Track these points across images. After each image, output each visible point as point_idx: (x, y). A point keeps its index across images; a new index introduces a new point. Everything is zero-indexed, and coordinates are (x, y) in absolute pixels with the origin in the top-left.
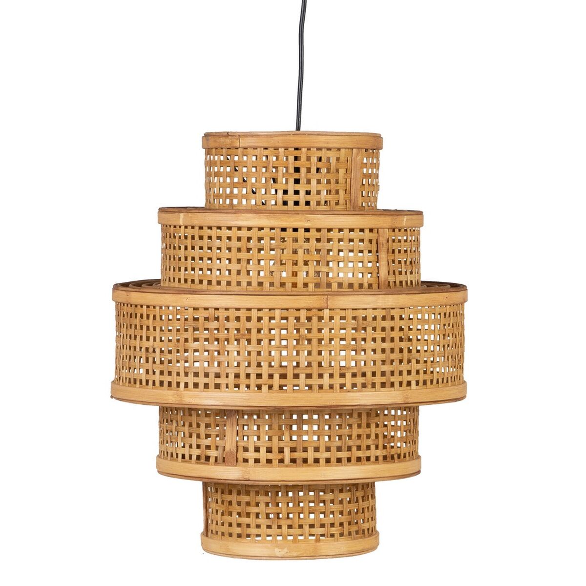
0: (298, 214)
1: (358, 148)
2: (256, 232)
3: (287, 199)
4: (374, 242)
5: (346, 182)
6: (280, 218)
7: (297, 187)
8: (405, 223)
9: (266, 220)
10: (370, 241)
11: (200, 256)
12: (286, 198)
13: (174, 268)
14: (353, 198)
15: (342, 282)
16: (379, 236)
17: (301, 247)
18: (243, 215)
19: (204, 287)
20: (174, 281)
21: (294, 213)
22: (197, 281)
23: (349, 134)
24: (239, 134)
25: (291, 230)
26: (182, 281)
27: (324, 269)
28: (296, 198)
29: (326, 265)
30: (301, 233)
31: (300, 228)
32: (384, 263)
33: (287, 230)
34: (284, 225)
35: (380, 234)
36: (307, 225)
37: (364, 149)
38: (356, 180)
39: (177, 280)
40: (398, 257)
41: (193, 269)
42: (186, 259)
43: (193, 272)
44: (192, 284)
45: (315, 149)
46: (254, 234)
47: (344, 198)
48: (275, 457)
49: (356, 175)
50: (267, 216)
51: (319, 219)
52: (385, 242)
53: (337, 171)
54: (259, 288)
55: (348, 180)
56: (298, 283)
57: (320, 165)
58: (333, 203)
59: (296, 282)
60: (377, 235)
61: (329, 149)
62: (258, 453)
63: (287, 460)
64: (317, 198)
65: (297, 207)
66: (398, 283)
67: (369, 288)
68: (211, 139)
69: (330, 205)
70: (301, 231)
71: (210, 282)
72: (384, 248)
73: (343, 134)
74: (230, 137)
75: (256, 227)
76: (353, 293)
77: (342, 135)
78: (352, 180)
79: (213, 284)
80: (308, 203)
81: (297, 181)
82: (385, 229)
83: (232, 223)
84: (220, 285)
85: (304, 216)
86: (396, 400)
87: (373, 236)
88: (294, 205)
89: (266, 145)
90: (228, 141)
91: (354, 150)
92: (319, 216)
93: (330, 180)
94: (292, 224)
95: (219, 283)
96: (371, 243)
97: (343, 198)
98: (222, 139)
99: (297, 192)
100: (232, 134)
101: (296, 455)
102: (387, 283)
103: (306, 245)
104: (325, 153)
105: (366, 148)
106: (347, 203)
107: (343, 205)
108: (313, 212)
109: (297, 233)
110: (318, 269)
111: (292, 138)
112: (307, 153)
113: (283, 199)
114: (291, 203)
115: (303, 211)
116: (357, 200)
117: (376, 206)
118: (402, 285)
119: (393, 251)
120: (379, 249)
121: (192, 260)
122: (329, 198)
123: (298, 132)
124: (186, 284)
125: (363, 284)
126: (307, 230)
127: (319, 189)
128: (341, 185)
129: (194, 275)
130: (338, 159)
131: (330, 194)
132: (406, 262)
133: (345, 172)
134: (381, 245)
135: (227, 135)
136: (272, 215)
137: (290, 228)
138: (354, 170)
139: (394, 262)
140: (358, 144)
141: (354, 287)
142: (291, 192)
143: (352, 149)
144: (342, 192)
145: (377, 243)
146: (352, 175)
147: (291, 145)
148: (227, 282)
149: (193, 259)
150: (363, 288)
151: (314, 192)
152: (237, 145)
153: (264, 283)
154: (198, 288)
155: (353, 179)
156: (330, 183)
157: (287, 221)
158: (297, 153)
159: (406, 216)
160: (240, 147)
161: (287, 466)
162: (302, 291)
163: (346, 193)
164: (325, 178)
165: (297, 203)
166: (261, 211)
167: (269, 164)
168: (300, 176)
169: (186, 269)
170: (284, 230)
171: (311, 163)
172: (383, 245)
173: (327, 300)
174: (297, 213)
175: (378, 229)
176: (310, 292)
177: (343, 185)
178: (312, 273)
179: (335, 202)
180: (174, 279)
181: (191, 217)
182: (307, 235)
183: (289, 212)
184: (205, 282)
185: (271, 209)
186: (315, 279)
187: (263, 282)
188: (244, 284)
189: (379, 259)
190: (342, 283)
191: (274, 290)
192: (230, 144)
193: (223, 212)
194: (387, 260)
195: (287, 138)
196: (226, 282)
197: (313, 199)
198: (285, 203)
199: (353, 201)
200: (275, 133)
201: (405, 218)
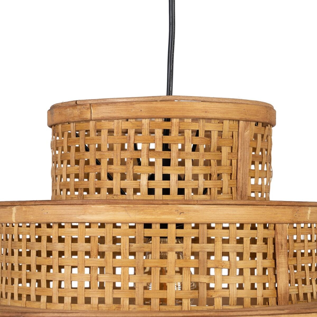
0: (168, 204)
1: (246, 121)
2: (110, 230)
3: (154, 186)
4: (270, 241)
5: (231, 165)
6: (143, 210)
7: (167, 170)
8: (309, 216)
9: (124, 213)
10: (265, 240)
11: (38, 264)
12: (153, 184)
13: (6, 280)
14: (241, 185)
15: (228, 296)
16: (276, 234)
17: (171, 250)
18: (93, 206)
19: (42, 305)
20: (6, 298)
21: (161, 202)
22: (33, 298)
23: (234, 101)
24: (90, 102)
25: (158, 226)
26: (16, 297)
27: (203, 279)
28: (165, 184)
29: (206, 274)
30: (172, 231)
31: (170, 223)
32: (284, 269)
33: (153, 226)
34: (148, 219)
35: (278, 231)
36: (180, 219)
37: (253, 121)
38: (244, 161)
39: (9, 295)
40: (302, 262)
41: (29, 281)
42: (20, 268)
43: (28, 285)
44: (27, 302)
45: (190, 120)
46: (108, 232)
47: (229, 185)
49: (244, 155)
50: (125, 207)
51: (195, 211)
52: (284, 242)
53: (219, 149)
54: (115, 306)
55: (234, 162)
56: (168, 298)
57: (197, 141)
58: (215, 191)
59: (165, 297)
60: (273, 232)
61: (209, 120)
64: (194, 184)
65: (166, 197)
66: (301, 296)
67: (265, 304)
68: (56, 111)
69: (210, 194)
70: (172, 227)
71: (49, 299)
72: (283, 250)
73: (226, 101)
74: (78, 107)
75: (110, 223)
76: (244, 313)
78: (239, 161)
79: (53, 301)
80: (181, 191)
81: (167, 162)
82: (285, 225)
83: (78, 217)
84: (63, 303)
85: (174, 207)
87: (269, 234)
88: (163, 194)
89: (125, 115)
90: (76, 112)
91: (241, 122)
92: (196, 207)
93: (210, 160)
94: (159, 217)
95: (61, 300)
96: (266, 244)
97: (227, 184)
98: (69, 111)
99: (166, 177)
100: (82, 103)
102: (288, 297)
103: (179, 247)
104: (204, 126)
105: (256, 120)
106: (233, 191)
107: (228, 193)
108: (187, 203)
109: (166, 229)
110: (196, 279)
111: (160, 105)
112: (179, 124)
113: (148, 186)
114: (158, 192)
115: (174, 200)
116: (246, 188)
117: (269, 198)
118: (307, 299)
119: (295, 255)
120: (276, 251)
121: (27, 270)
122: (209, 184)
123: (170, 97)
124: (20, 301)
125: (256, 299)
126: (180, 226)
127: (195, 172)
128: (225, 168)
129: (29, 289)
130: (220, 134)
131: (210, 179)
132: (310, 268)
133: (230, 151)
134: (280, 246)
135: (76, 104)
136: (131, 206)
137: (156, 223)
138: (241, 149)
139: (295, 268)
140: (246, 115)
141: (245, 303)
142: (158, 177)
143: (239, 121)
144: (225, 178)
145: (274, 244)
146: (239, 155)
147: (159, 115)
148: (72, 298)
149: (29, 267)
150: (256, 304)
151: (189, 176)
152: (88, 116)
153: (122, 299)
154: (35, 307)
156: (210, 165)
157: (152, 214)
158: (167, 125)
159: (310, 208)
160: (91, 120)
162: (174, 309)
163: (231, 179)
164: (203, 158)
165: (166, 191)
166: (118, 201)
167: (129, 140)
168: (170, 156)
169: (20, 281)
170: (148, 226)
171: (184, 139)
172: (282, 245)
174: (166, 203)
175: (275, 224)
176: (184, 311)
177: (228, 168)
178: (187, 286)
179: (217, 189)
180: (6, 294)
181: (26, 211)
182: (180, 232)
183: (154, 202)
184: (44, 299)
185: (132, 199)
186: (191, 294)
187: (120, 298)
188: (95, 301)
189: (277, 264)
190: (229, 298)
191: (135, 308)
192: (79, 116)
193: (65, 203)
194: (287, 266)
195: (151, 105)
196: (70, 298)
197: (188, 185)
198: (151, 191)
199: (240, 189)
200: (137, 99)
201: (310, 210)
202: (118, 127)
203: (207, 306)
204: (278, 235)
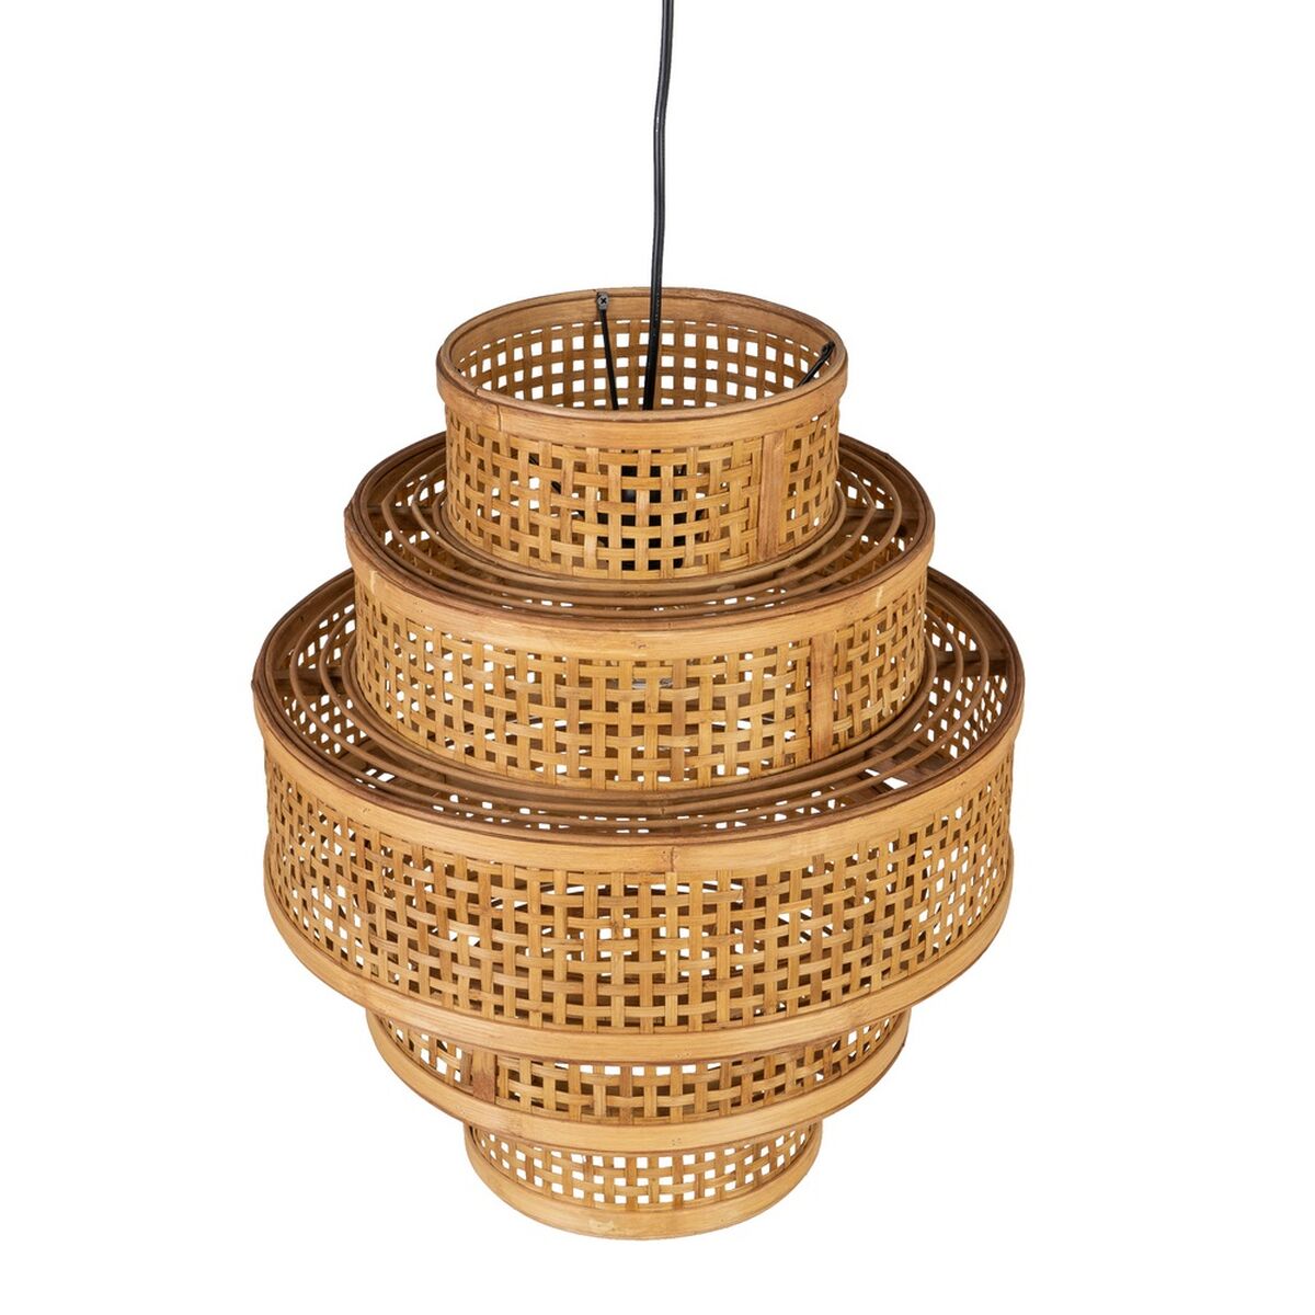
0: (618, 631)
1: (778, 431)
3: (607, 556)
4: (801, 665)
5: (748, 506)
6: (575, 640)
7: (630, 532)
8: (879, 601)
9: (545, 640)
12: (604, 554)
14: (766, 535)
16: (812, 651)
17: (624, 699)
25: (603, 663)
27: (680, 742)
28: (627, 555)
29: (684, 733)
30: (626, 670)
31: (623, 660)
32: (826, 704)
33: (595, 663)
34: (587, 652)
35: (816, 646)
36: (639, 656)
37: (792, 427)
38: (772, 496)
45: (671, 450)
47: (743, 539)
48: (576, 1102)
50: (547, 632)
51: (666, 643)
52: (827, 656)
53: (726, 487)
55: (753, 501)
57: (681, 483)
58: (715, 558)
59: (614, 769)
60: (809, 649)
61: (705, 447)
62: (540, 1089)
63: (600, 1109)
64: (677, 552)
66: (858, 727)
67: (787, 763)
69: (707, 563)
70: (626, 666)
72: (825, 674)
74: (480, 403)
77: (737, 413)
78: (762, 498)
81: (628, 521)
82: (829, 634)
85: (631, 637)
86: (833, 1029)
87: (799, 653)
88: (623, 569)
89: (556, 438)
90: (476, 410)
91: (767, 436)
92: (668, 633)
93: (707, 510)
94: (603, 652)
96: (794, 670)
97: (739, 540)
98: (465, 403)
99: (628, 543)
101: (618, 1101)
102: (831, 741)
103: (638, 695)
104: (696, 456)
105: (796, 424)
106: (751, 547)
107: (741, 554)
109: (615, 668)
110: (665, 743)
111: (615, 428)
112: (652, 458)
114: (615, 565)
116: (775, 536)
119: (850, 666)
120: (813, 677)
122: (705, 549)
125: (771, 759)
127: (679, 533)
128: (735, 516)
130: (727, 463)
131: (707, 541)
133: (746, 485)
134: (819, 670)
137: (599, 659)
138: (767, 479)
139: (849, 688)
140: (776, 424)
142: (615, 542)
143: (763, 437)
144: (735, 530)
145: (809, 666)
146: (763, 488)
147: (615, 443)
151: (667, 541)
152: (495, 425)
153: (544, 765)
155: (765, 496)
156: (708, 518)
158: (628, 460)
159: (880, 587)
160: (500, 431)
161: (599, 1123)
163: (747, 529)
164: (694, 508)
167: (565, 478)
168: (635, 510)
171: (660, 481)
172: (822, 667)
173: (672, 855)
175: (811, 640)
177: (741, 514)
178: (651, 751)
179: (719, 554)
181: (389, 592)
182: (640, 672)
185: (570, 573)
186: (658, 763)
189: (813, 698)
192: (480, 419)
195: (601, 428)
197: (666, 555)
199: (763, 542)
201: (880, 592)
202: (546, 453)
203: (686, 779)
204: (817, 653)
